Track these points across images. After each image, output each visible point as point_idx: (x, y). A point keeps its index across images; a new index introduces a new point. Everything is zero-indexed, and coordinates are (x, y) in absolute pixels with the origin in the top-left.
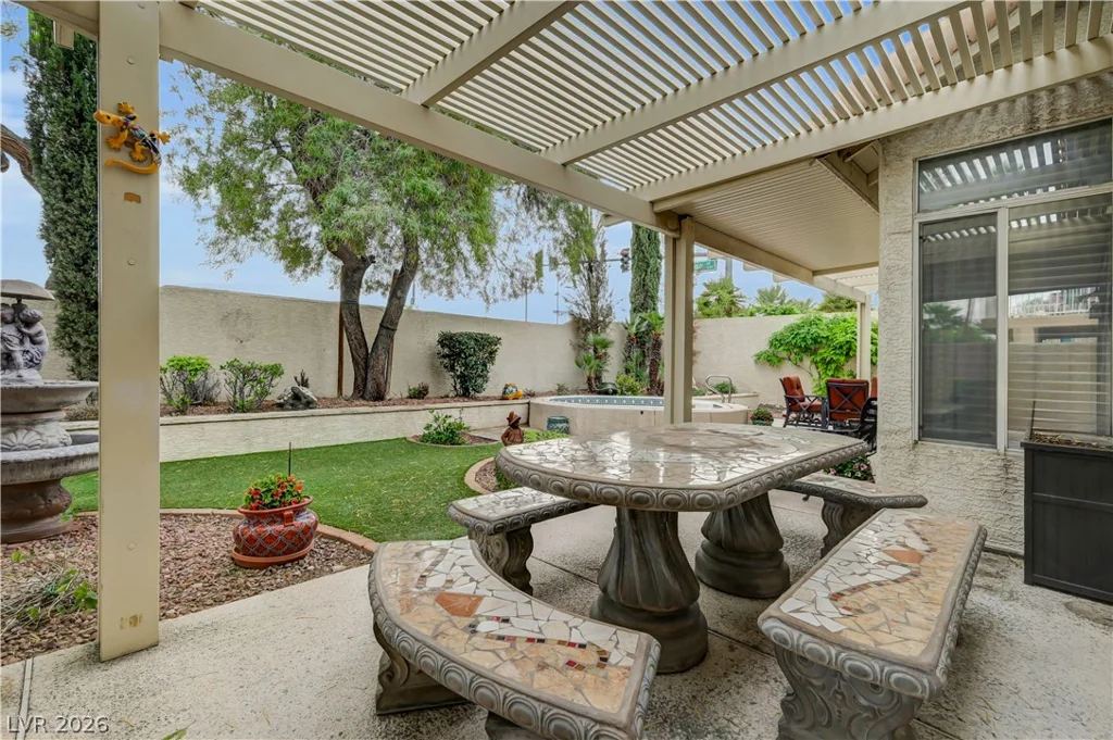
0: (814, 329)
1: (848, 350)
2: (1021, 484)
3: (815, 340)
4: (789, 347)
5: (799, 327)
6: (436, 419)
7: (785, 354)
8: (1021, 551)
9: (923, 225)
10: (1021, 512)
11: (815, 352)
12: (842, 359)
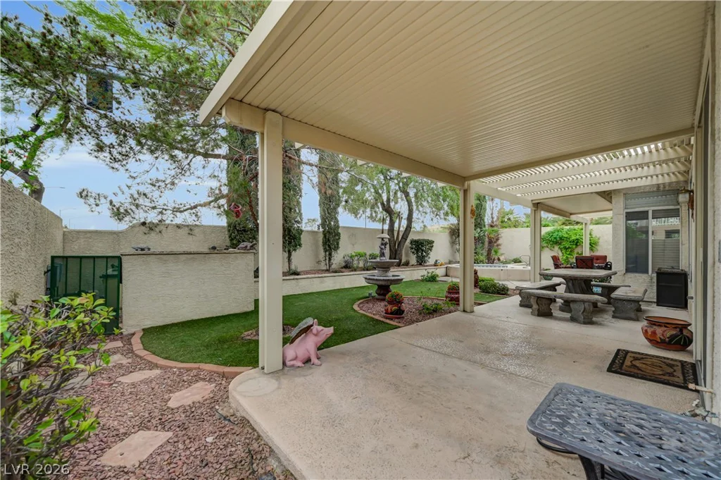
0: (560, 234)
1: (577, 243)
2: (655, 284)
3: (561, 238)
4: (549, 241)
5: (553, 233)
6: (428, 273)
7: (545, 245)
8: (655, 301)
9: (626, 213)
10: (655, 291)
11: (560, 244)
12: (574, 246)
